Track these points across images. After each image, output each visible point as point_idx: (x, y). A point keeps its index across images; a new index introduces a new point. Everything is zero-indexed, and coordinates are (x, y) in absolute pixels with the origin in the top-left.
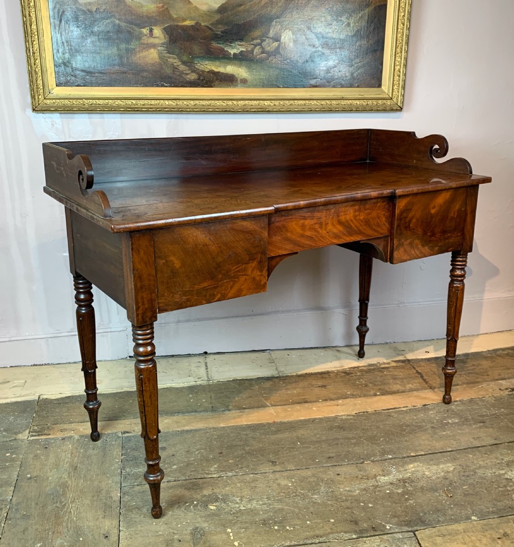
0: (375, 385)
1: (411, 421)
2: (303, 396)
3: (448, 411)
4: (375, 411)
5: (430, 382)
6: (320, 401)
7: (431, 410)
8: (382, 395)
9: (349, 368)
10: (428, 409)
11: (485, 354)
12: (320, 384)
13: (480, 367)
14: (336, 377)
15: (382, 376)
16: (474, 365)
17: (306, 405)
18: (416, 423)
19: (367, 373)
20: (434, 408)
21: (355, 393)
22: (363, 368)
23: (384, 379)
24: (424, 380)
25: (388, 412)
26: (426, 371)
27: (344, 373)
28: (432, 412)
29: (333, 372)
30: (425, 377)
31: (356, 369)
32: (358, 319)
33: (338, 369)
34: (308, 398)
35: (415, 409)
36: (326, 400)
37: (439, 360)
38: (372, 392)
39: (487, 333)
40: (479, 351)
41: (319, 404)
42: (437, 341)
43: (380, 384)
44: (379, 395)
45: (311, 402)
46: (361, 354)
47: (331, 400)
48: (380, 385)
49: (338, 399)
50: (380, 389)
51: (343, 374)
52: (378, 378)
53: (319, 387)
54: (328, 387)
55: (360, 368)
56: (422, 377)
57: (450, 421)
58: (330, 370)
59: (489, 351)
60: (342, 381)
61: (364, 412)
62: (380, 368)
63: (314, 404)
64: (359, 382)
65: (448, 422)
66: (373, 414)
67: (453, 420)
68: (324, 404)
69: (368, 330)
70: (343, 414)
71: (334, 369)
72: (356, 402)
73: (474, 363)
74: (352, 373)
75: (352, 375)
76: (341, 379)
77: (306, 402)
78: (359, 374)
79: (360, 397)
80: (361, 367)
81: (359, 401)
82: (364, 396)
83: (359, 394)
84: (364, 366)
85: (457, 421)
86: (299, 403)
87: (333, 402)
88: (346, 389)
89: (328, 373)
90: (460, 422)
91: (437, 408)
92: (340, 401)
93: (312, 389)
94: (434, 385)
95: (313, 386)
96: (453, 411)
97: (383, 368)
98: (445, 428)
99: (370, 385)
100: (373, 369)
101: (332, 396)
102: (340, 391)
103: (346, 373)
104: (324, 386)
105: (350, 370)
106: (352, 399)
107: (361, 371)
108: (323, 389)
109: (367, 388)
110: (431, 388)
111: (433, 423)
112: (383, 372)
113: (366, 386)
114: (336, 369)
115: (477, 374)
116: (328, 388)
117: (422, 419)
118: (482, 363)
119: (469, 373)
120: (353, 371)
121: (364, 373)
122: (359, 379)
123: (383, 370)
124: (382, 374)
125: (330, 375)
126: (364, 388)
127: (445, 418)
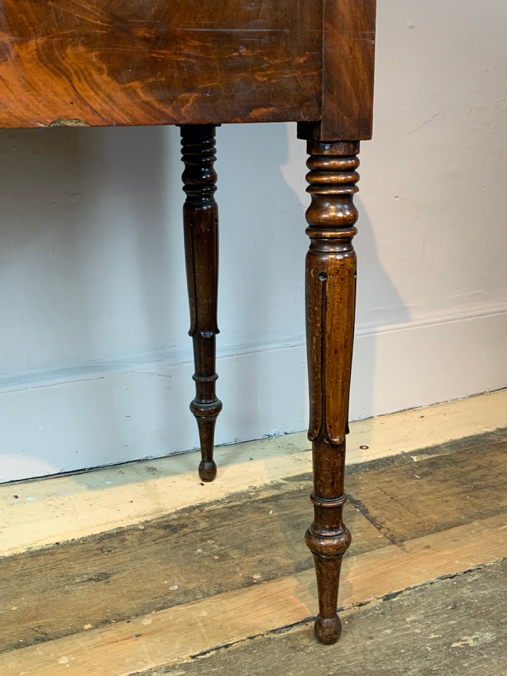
0: (247, 552)
1: (361, 658)
2: (35, 618)
3: (455, 607)
4: (251, 638)
5: (389, 524)
6: (87, 627)
7: (409, 609)
8: (268, 580)
9: (176, 513)
10: (401, 606)
11: (495, 438)
12: (93, 569)
13: (495, 471)
14: (141, 542)
15: (263, 524)
16: (479, 467)
17: (40, 650)
18: (376, 662)
19: (225, 519)
20: (417, 603)
21: (191, 586)
22: (214, 506)
23: (269, 531)
24: (372, 521)
25: (288, 638)
26: (372, 494)
27: (165, 528)
28: (413, 618)
29: (133, 529)
30: (373, 513)
31: (197, 511)
32: (193, 383)
33: (148, 518)
34: (50, 625)
35: (364, 613)
36: (106, 622)
37: (396, 463)
38: (239, 577)
39: (481, 394)
40: (478, 432)
41: (80, 642)
42: (382, 419)
43: (260, 546)
44: (259, 583)
45: (58, 636)
46: (208, 472)
47: (122, 618)
48: (261, 550)
49: (141, 613)
50: (260, 561)
51: (161, 532)
52: (254, 529)
53: (90, 580)
54: (115, 577)
55: (207, 509)
56: (365, 512)
57: (472, 643)
58: (124, 524)
59: (501, 430)
60: (157, 553)
61: (218, 648)
62: (257, 501)
63: (66, 642)
64: (204, 549)
65: (467, 646)
66: (246, 650)
67: (477, 634)
68: (99, 638)
69: (219, 408)
70: (152, 665)
71: (135, 521)
72: (194, 614)
73: (479, 462)
74: (186, 526)
75: (186, 530)
76: (155, 548)
77: (43, 639)
78: (203, 525)
79: (207, 595)
80: (210, 504)
81: (203, 610)
82: (219, 592)
83: (206, 590)
84: (217, 502)
85: (489, 637)
86: (18, 646)
87: (125, 627)
88: (169, 577)
89: (120, 533)
90: (498, 640)
91: (424, 602)
92: (147, 621)
93: (67, 592)
94: (399, 530)
95: (70, 579)
96: (469, 605)
97: (265, 500)
98: (462, 668)
99: (235, 554)
100: (241, 506)
101: (125, 606)
102: (148, 586)
103: (169, 526)
104: (103, 577)
105: (180, 518)
106: (182, 608)
107: (210, 516)
108: (102, 585)
109: (225, 565)
110: (393, 542)
111: (425, 655)
112: (265, 511)
113: (224, 557)
114: (143, 520)
115: (494, 487)
116: (116, 580)
117: (389, 648)
118: (494, 459)
119: (476, 488)
120: (188, 518)
121: (216, 520)
122: (202, 540)
123: (265, 505)
124: (263, 516)
125: (124, 540)
126: (218, 565)
127: (453, 634)
